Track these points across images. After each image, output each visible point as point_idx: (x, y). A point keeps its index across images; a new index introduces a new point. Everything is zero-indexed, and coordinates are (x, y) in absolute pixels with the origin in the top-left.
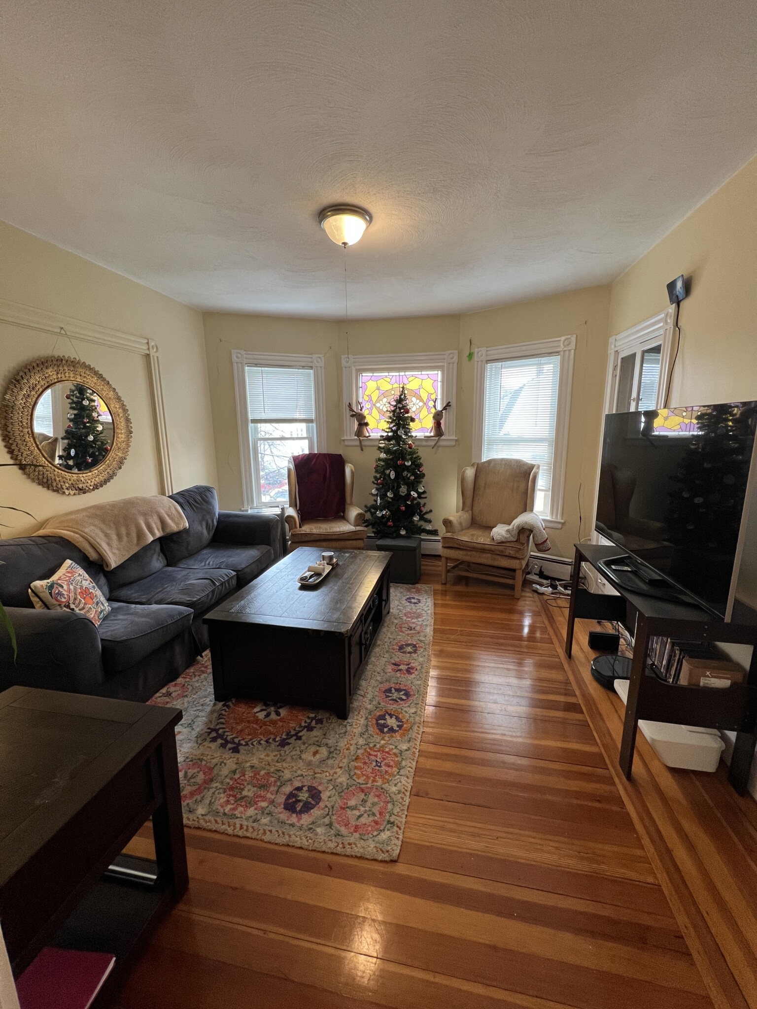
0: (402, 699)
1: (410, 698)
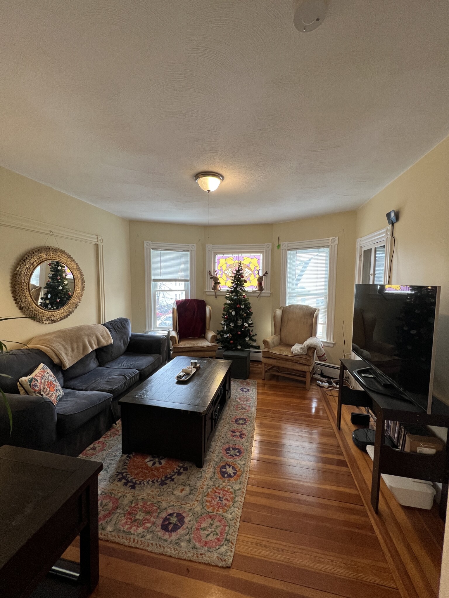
0: (236, 455)
1: (241, 455)
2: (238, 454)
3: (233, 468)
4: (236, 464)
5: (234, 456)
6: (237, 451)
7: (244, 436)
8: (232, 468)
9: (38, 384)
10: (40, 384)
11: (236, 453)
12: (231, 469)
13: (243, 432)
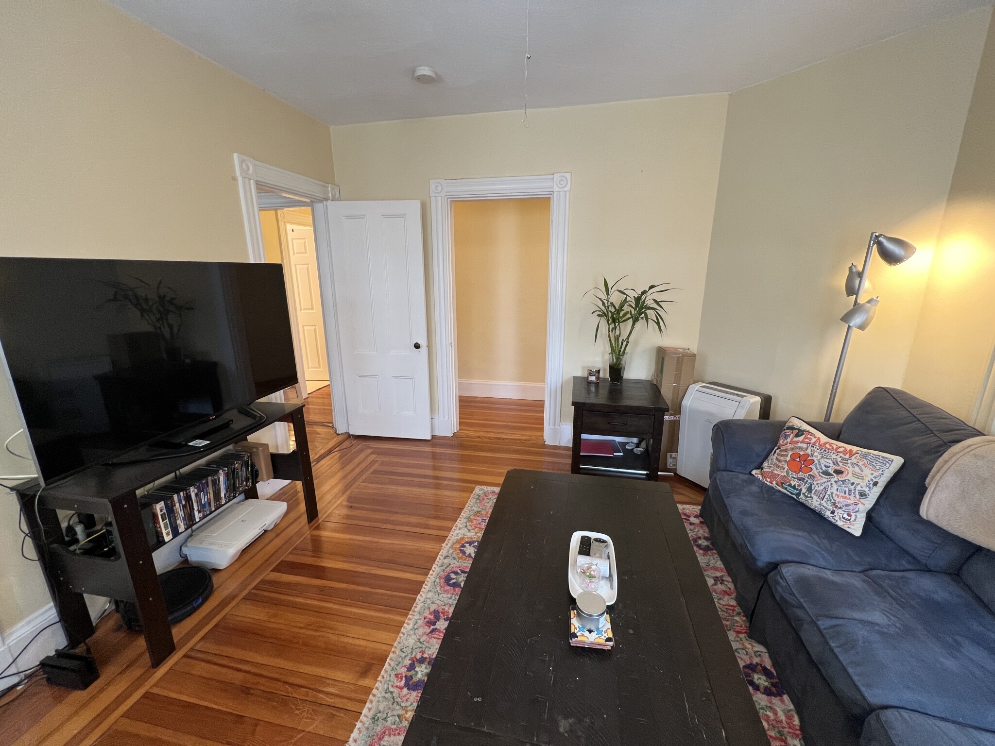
0: (456, 573)
1: (446, 574)
2: (453, 576)
3: (464, 553)
4: (458, 558)
5: (459, 572)
6: (452, 581)
7: (430, 616)
8: (466, 553)
9: (789, 440)
10: (791, 441)
11: (455, 577)
12: (468, 552)
13: (428, 630)
